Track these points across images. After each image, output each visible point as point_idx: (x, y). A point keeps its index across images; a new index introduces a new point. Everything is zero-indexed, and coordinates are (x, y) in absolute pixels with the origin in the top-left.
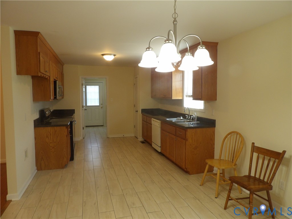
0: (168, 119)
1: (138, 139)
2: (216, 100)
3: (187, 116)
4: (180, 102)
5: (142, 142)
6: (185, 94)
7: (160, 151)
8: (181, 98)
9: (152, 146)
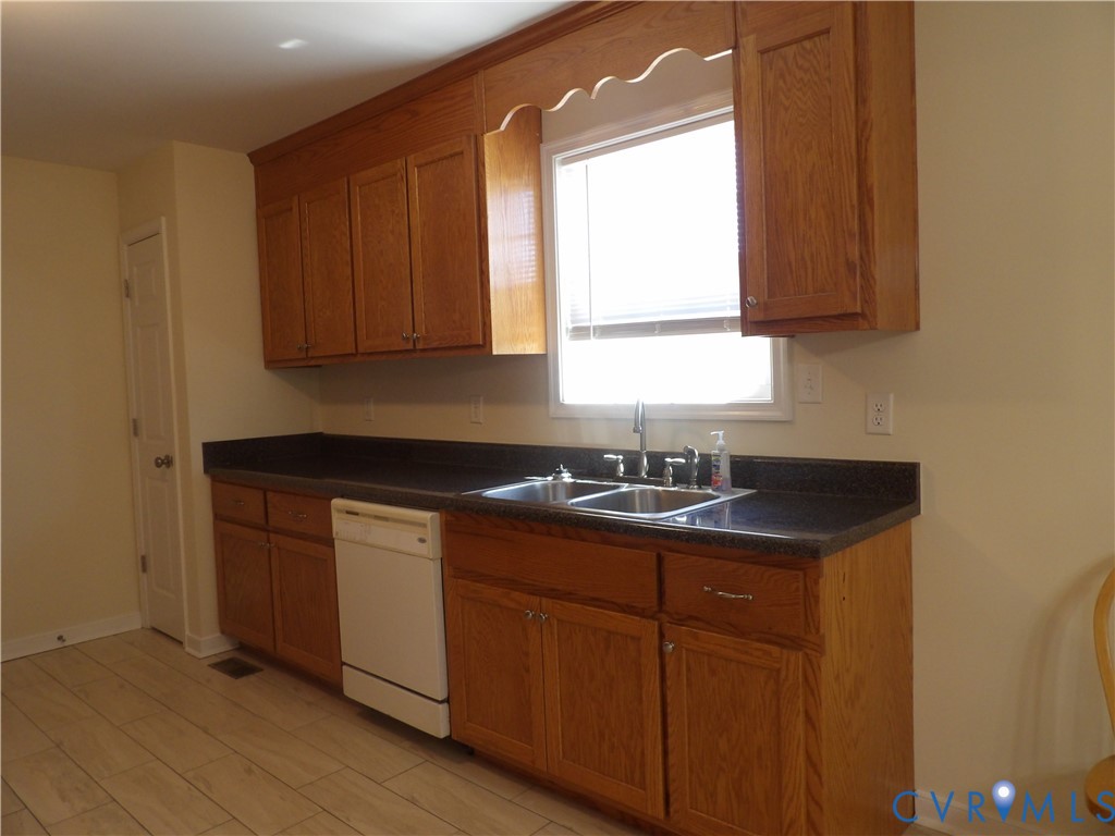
0: (493, 493)
1: (188, 649)
2: (917, 328)
3: (616, 463)
4: (533, 373)
5: (234, 668)
6: (565, 322)
7: (441, 729)
8: (533, 348)
9: (347, 692)
